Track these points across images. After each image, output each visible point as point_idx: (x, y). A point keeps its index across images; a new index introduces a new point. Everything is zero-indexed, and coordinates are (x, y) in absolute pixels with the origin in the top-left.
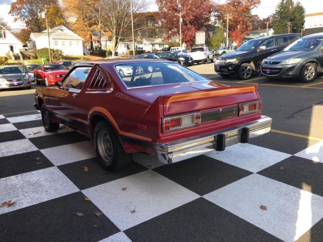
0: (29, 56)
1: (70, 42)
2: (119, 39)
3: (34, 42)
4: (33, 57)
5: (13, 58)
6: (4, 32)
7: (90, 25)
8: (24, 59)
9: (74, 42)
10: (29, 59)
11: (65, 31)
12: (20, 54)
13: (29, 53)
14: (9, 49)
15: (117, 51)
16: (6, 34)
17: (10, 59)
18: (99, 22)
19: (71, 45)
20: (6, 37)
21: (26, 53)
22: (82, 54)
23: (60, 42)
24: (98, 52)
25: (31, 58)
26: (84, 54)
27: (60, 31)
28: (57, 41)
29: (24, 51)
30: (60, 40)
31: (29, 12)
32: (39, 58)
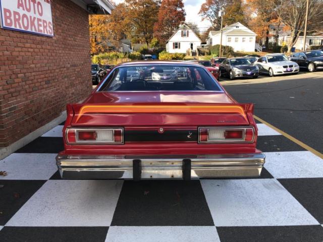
0: (204, 52)
1: (243, 38)
2: (299, 32)
3: (211, 40)
4: (207, 53)
5: (191, 55)
6: (188, 31)
7: (269, 20)
8: (199, 55)
9: (247, 38)
10: (204, 55)
11: (240, 28)
12: (197, 51)
13: (205, 50)
14: (190, 46)
15: (294, 47)
16: (189, 33)
17: (189, 55)
18: (278, 16)
19: (243, 41)
20: (189, 35)
21: (202, 50)
22: (254, 51)
23: (233, 38)
24: (272, 48)
25: (206, 54)
26: (256, 50)
27: (235, 28)
28: (230, 38)
29: (201, 47)
30: (233, 37)
31: (215, 12)
32: (212, 54)
